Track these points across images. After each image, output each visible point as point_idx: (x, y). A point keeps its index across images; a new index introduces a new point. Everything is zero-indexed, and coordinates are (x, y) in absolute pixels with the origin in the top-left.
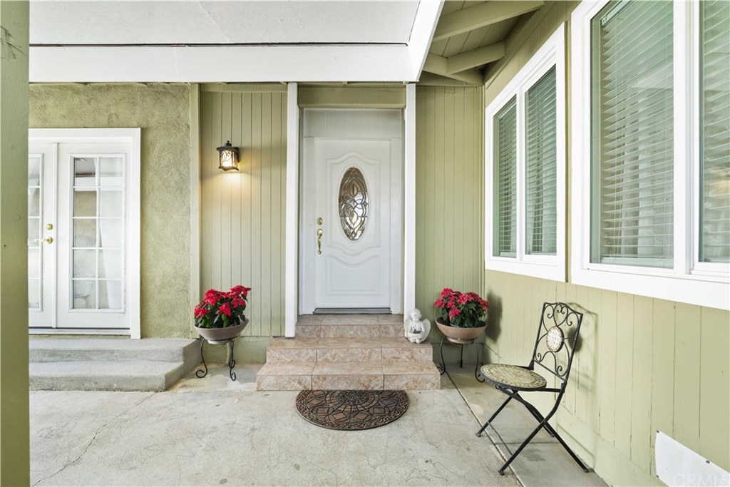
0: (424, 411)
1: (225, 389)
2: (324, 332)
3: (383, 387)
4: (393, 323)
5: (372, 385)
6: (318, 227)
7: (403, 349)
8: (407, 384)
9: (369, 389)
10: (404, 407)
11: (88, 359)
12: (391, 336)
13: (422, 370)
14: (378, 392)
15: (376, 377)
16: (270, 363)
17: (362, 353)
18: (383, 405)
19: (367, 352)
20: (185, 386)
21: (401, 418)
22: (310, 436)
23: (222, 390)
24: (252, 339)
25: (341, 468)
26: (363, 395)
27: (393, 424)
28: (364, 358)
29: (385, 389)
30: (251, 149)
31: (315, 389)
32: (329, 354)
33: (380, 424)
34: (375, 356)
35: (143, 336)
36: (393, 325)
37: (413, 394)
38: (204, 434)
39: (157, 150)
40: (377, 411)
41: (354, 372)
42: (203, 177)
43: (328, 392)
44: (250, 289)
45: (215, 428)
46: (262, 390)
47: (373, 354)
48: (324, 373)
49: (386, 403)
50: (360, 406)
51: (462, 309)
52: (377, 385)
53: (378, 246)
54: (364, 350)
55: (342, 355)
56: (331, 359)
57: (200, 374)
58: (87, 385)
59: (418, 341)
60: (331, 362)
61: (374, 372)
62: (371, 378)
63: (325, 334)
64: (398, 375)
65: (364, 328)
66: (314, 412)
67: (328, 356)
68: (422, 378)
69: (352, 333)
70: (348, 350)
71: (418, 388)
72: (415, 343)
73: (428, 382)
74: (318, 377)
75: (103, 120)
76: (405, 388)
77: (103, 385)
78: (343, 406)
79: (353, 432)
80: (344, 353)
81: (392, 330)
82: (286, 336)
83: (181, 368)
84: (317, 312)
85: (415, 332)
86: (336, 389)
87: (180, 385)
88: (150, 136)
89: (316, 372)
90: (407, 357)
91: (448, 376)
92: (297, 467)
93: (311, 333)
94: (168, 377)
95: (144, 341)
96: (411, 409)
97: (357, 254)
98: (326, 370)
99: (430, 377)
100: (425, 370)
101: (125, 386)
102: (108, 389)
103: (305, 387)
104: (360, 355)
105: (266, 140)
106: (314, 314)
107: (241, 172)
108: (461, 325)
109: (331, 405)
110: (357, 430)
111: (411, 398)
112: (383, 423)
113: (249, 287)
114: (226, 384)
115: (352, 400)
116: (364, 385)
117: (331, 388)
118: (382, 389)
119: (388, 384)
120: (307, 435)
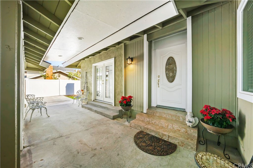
0: (179, 158)
1: (124, 123)
2: (155, 113)
3: (168, 140)
4: (182, 116)
5: (164, 138)
6: (158, 78)
7: (182, 128)
8: (178, 143)
9: (163, 139)
10: (170, 152)
11: (105, 109)
12: (180, 120)
13: (188, 139)
14: (165, 141)
15: (165, 135)
16: (136, 119)
17: (165, 124)
18: (162, 147)
19: (167, 124)
20: (117, 120)
21: (166, 156)
22: (130, 147)
23: (123, 123)
24: (136, 111)
25: (128, 163)
26: (158, 140)
27: (160, 157)
28: (166, 126)
29: (169, 141)
30: (135, 57)
31: (145, 131)
32: (153, 121)
33: (155, 154)
34: (170, 127)
35: (115, 105)
36: (182, 117)
37: (179, 148)
38: (110, 134)
39: (117, 62)
40: (158, 148)
41: (158, 130)
42: (125, 67)
43: (148, 134)
44: (132, 97)
45: (113, 133)
46: (131, 127)
47: (169, 126)
48: (148, 127)
49: (165, 147)
50: (154, 144)
51: (212, 116)
52: (166, 138)
53: (181, 85)
54: (166, 124)
55: (158, 123)
56: (154, 123)
57: (122, 118)
58: (102, 114)
59: (190, 126)
60: (154, 124)
61: (165, 133)
62: (164, 135)
63: (156, 114)
64: (175, 138)
65: (169, 115)
66: (138, 139)
67: (153, 122)
68: (186, 143)
69: (165, 116)
70: (160, 122)
71: (184, 146)
72: (189, 126)
73: (189, 146)
74: (146, 128)
75: (109, 57)
76: (177, 144)
77: (104, 115)
78: (148, 141)
79: (144, 152)
80: (158, 122)
81: (181, 118)
82: (144, 112)
83: (118, 115)
84: (157, 106)
85: (190, 122)
86: (151, 134)
87: (117, 119)
88: (116, 59)
89: (146, 127)
90: (184, 131)
91: (207, 147)
92: (118, 155)
93: (151, 113)
94: (114, 116)
95: (115, 107)
96: (174, 154)
97: (172, 88)
98: (149, 127)
99: (190, 144)
100: (189, 140)
101: (107, 116)
102: (104, 116)
103: (142, 130)
104: (164, 125)
105: (139, 54)
106: (156, 107)
107: (133, 64)
108: (213, 124)
109: (145, 139)
110: (145, 152)
111: (178, 149)
112: (156, 154)
113: (133, 96)
114: (125, 122)
115: (153, 140)
116: (161, 136)
117: (149, 133)
118: (167, 141)
119: (170, 139)
120: (130, 146)
